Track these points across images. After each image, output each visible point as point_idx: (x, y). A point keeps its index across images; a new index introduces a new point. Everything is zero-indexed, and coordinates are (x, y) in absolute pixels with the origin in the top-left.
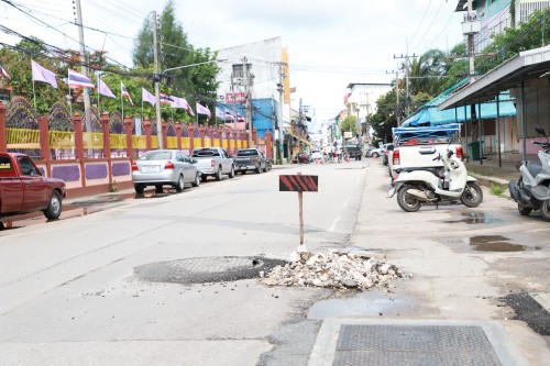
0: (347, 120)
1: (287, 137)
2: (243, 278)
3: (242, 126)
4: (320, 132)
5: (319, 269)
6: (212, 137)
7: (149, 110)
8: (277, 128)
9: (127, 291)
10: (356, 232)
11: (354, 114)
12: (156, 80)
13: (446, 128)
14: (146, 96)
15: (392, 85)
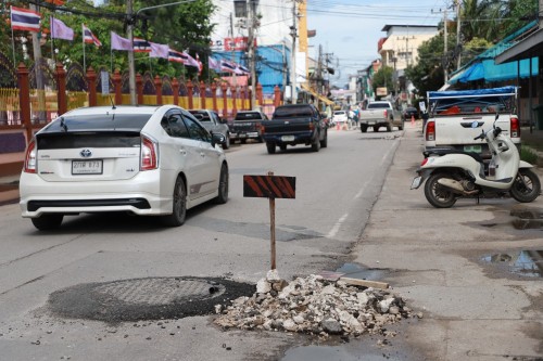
0: (381, 72)
1: (302, 95)
2: (192, 314)
3: (243, 81)
4: (348, 87)
5: (294, 305)
6: (204, 95)
7: (122, 61)
8: (288, 83)
9: (28, 333)
10: (363, 239)
11: (389, 64)
12: (129, 22)
13: (500, 92)
14: (116, 42)
15: (439, 27)
